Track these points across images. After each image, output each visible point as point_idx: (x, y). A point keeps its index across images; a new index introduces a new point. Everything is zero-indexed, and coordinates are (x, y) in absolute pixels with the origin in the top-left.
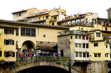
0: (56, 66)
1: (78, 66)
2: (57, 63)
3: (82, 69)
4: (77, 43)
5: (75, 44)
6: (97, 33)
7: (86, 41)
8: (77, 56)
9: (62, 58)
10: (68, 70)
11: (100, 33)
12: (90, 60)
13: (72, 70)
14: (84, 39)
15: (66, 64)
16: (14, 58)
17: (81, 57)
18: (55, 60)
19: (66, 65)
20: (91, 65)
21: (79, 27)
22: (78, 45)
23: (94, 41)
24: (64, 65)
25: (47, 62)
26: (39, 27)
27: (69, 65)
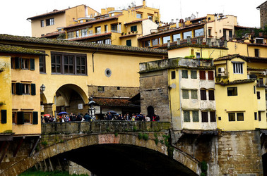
0: (137, 144)
1: (190, 144)
2: (139, 138)
3: (199, 149)
4: (187, 87)
6: (234, 64)
7: (208, 84)
8: (187, 120)
9: (151, 126)
10: (166, 153)
11: (242, 64)
12: (218, 129)
13: (176, 154)
14: (203, 77)
15: (160, 138)
16: (36, 125)
17: (198, 121)
18: (134, 131)
19: (161, 142)
20: (222, 139)
21: (190, 49)
22: (190, 93)
23: (229, 83)
24: (156, 142)
25: (116, 136)
26: (95, 51)
27: (169, 142)
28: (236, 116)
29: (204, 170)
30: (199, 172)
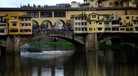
0: (62, 36)
3: (84, 38)
4: (77, 22)
5: (75, 23)
6: (92, 15)
7: (84, 21)
9: (67, 32)
10: (72, 39)
12: (87, 33)
13: (75, 39)
14: (82, 19)
15: (70, 35)
17: (80, 31)
18: (61, 33)
19: (70, 36)
20: (88, 35)
21: (82, 12)
22: (78, 24)
23: (90, 21)
24: (69, 36)
25: (55, 34)
26: (68, 10)
27: (73, 36)
28: (91, 29)
29: (85, 43)
30: (83, 43)
